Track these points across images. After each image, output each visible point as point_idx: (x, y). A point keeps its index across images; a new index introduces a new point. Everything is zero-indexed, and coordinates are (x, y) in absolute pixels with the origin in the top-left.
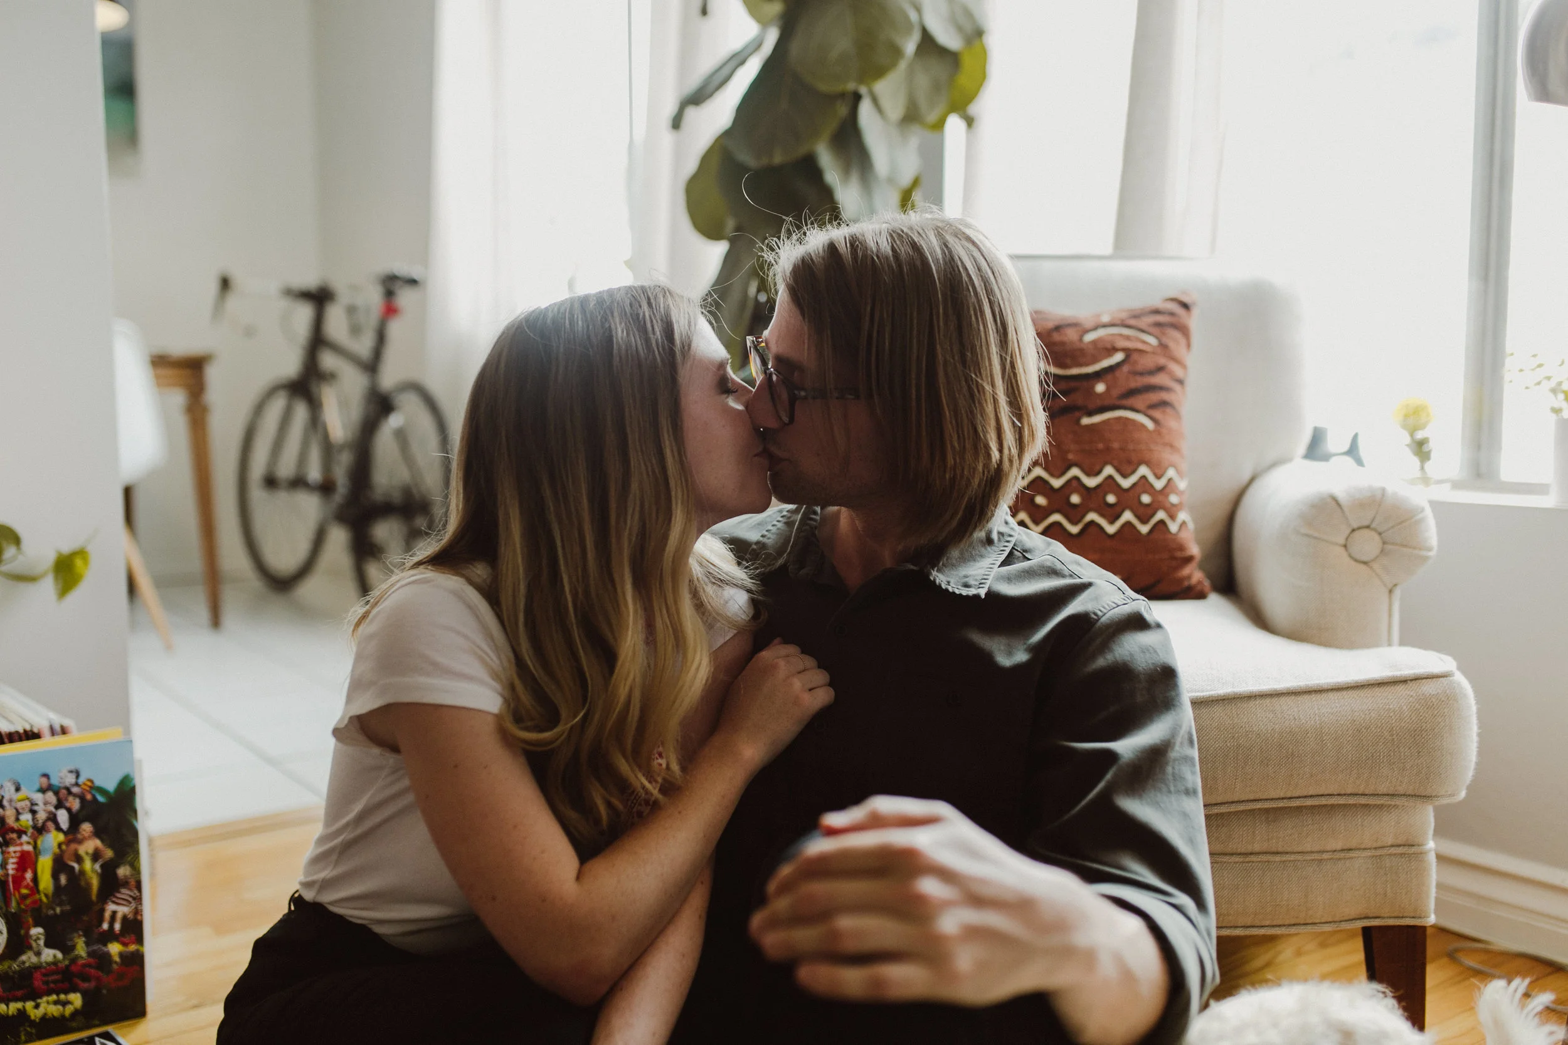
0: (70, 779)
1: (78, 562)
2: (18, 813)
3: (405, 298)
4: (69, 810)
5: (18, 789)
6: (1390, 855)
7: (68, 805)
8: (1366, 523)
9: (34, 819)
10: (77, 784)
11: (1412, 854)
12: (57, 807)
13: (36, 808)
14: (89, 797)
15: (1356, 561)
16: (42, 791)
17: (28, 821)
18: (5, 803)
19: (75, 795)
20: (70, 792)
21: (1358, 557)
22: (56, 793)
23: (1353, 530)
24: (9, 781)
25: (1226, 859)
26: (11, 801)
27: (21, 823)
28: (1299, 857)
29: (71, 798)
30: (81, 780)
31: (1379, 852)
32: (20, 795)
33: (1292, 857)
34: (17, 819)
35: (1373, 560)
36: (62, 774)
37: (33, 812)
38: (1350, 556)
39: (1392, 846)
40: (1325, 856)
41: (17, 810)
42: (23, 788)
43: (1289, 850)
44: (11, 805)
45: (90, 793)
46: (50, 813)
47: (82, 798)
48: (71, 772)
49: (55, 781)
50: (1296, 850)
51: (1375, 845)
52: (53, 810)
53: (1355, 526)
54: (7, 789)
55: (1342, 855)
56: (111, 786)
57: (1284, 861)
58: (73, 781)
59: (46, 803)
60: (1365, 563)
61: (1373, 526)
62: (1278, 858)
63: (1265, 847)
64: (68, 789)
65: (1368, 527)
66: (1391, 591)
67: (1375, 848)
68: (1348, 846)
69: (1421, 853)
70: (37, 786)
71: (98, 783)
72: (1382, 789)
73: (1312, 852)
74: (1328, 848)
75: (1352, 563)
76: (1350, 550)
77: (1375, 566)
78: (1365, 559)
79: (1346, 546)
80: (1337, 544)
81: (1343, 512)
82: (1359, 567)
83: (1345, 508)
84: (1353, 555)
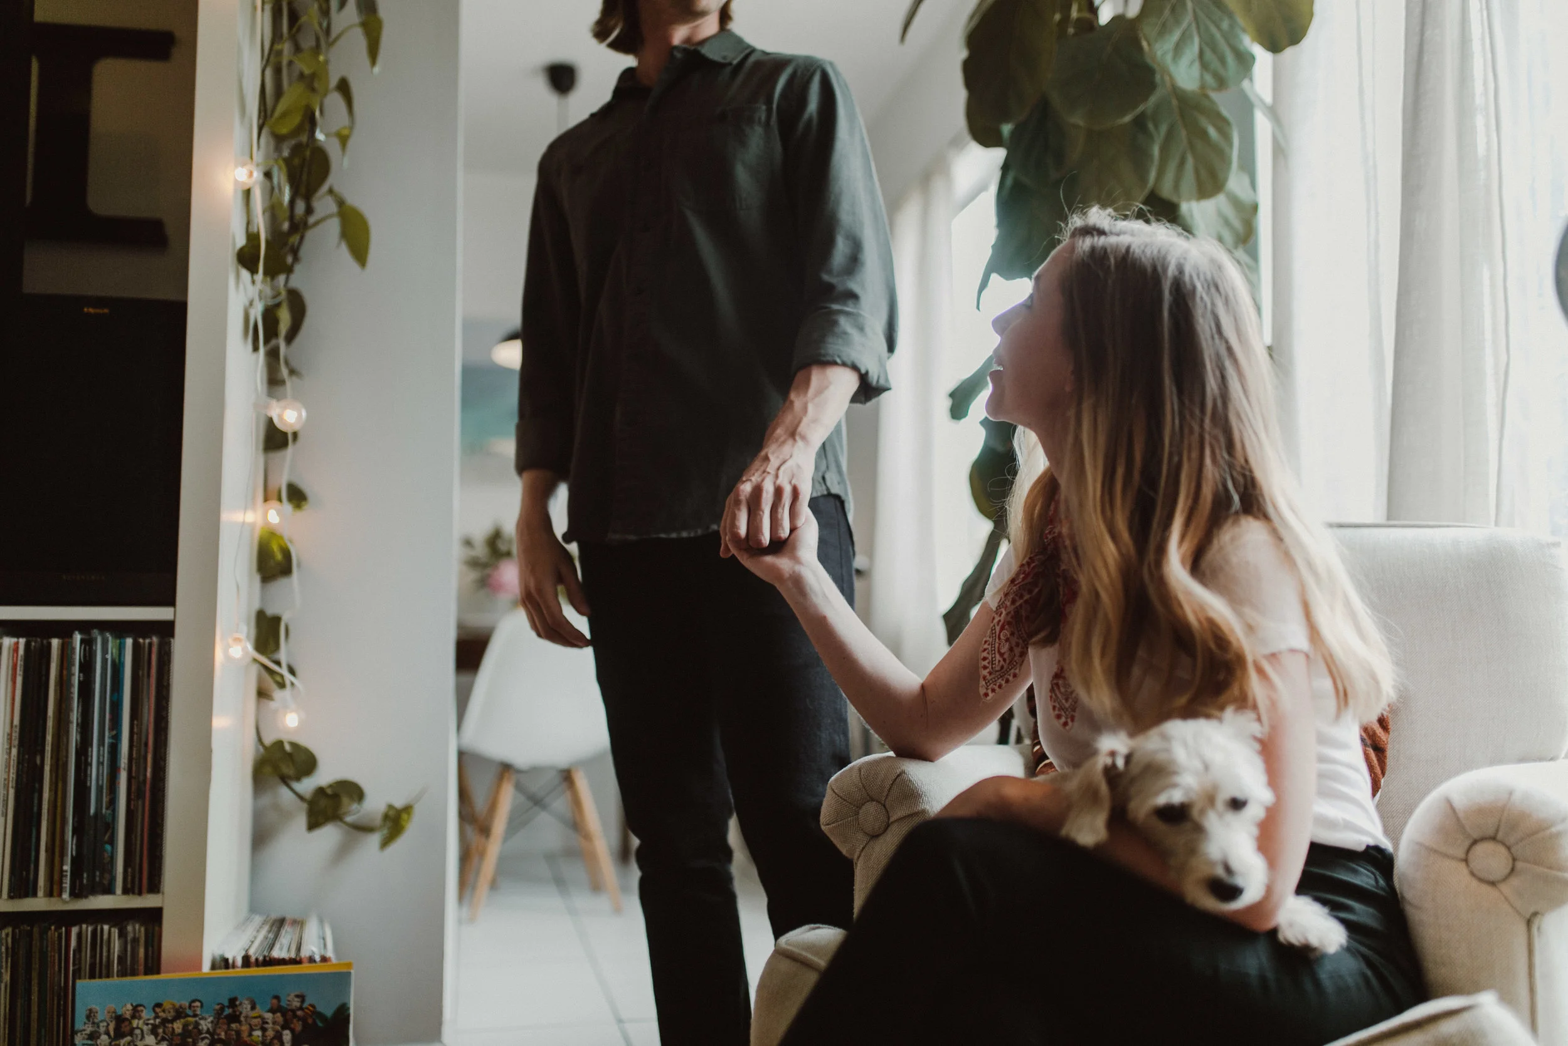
0: (296, 1003)
1: (404, 816)
2: (252, 1029)
4: (292, 1031)
5: (253, 1008)
7: (292, 1026)
8: (1490, 832)
9: (264, 1035)
10: (301, 1008)
12: (284, 1027)
13: (266, 1026)
14: (310, 1021)
15: (1481, 880)
16: (272, 1011)
17: (259, 1036)
18: (242, 1019)
19: (299, 1019)
20: (295, 1016)
21: (1483, 875)
22: (284, 1015)
23: (1475, 842)
24: (247, 999)
26: (246, 1017)
27: (253, 1038)
29: (295, 1021)
30: (305, 1005)
32: (254, 1014)
34: (250, 1035)
35: (1501, 880)
36: (289, 998)
37: (264, 1030)
38: (1473, 874)
41: (250, 1025)
42: (258, 1007)
44: (246, 1021)
45: (311, 1016)
46: (277, 1032)
47: (303, 1020)
48: (297, 996)
49: (283, 1004)
52: (279, 1028)
53: (1477, 838)
54: (245, 1006)
56: (329, 1012)
58: (298, 1004)
59: (274, 1023)
60: (1493, 884)
61: (1500, 836)
64: (293, 1011)
65: (1493, 838)
66: (1529, 923)
70: (269, 1007)
71: (319, 1009)
75: (1474, 883)
76: (1471, 866)
77: (1505, 888)
78: (1491, 878)
79: (1466, 861)
80: (1453, 858)
81: (1458, 819)
82: (1485, 889)
83: (1461, 815)
84: (1476, 872)
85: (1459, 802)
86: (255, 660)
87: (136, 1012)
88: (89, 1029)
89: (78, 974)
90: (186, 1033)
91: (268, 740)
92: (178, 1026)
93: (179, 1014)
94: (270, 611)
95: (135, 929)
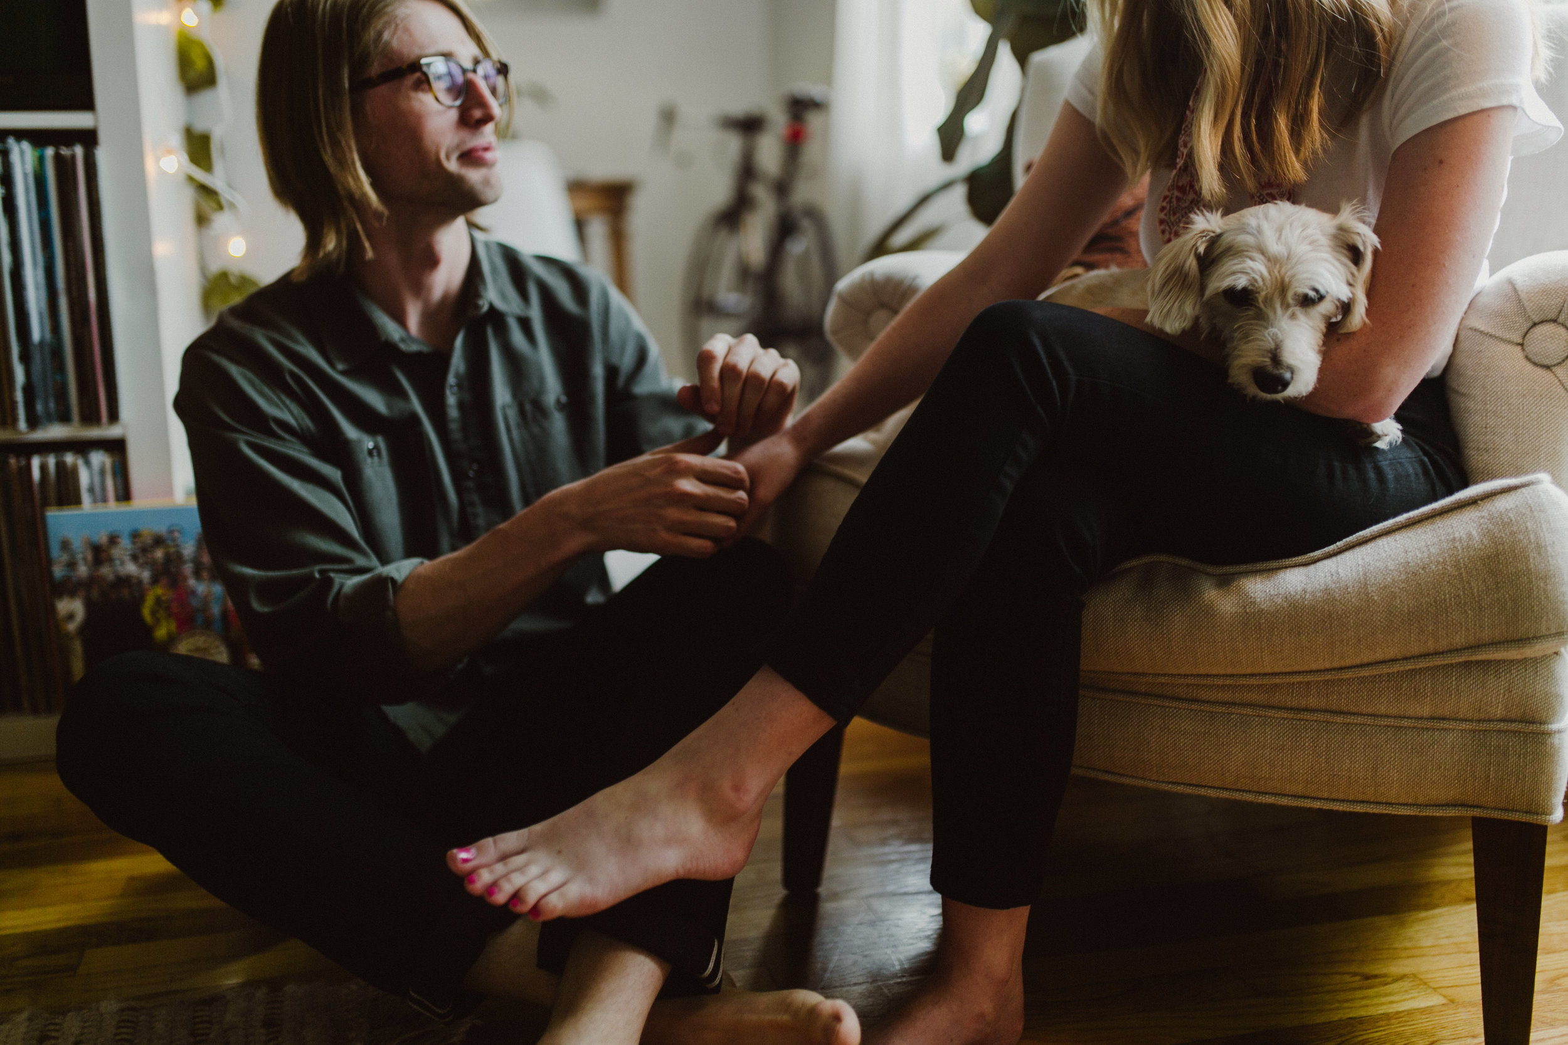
3: (814, 121)
6: (1499, 731)
8: (1552, 316)
11: (1530, 733)
15: (1535, 364)
21: (1536, 360)
23: (1535, 324)
25: (1271, 713)
28: (1370, 721)
31: (1483, 726)
33: (1360, 720)
35: (1554, 365)
38: (1527, 358)
39: (1503, 720)
40: (1405, 722)
43: (1354, 709)
50: (1365, 710)
51: (1476, 716)
53: (1536, 320)
55: (1430, 724)
57: (1348, 724)
60: (1548, 367)
61: (1561, 319)
62: (1339, 719)
63: (1322, 704)
65: (1554, 321)
67: (1479, 721)
68: (1439, 713)
69: (1543, 733)
72: (1459, 640)
73: (1387, 716)
74: (1411, 713)
75: (1529, 367)
76: (1526, 349)
77: (1558, 370)
78: (1547, 362)
79: (1522, 345)
80: (1510, 342)
81: (1520, 301)
82: (1540, 372)
83: (1523, 296)
84: (1530, 356)
85: (1521, 282)
86: (190, 179)
87: (113, 540)
88: (65, 558)
89: (45, 503)
90: (168, 558)
91: (215, 267)
92: (159, 554)
93: (159, 541)
94: (200, 126)
95: (99, 458)
